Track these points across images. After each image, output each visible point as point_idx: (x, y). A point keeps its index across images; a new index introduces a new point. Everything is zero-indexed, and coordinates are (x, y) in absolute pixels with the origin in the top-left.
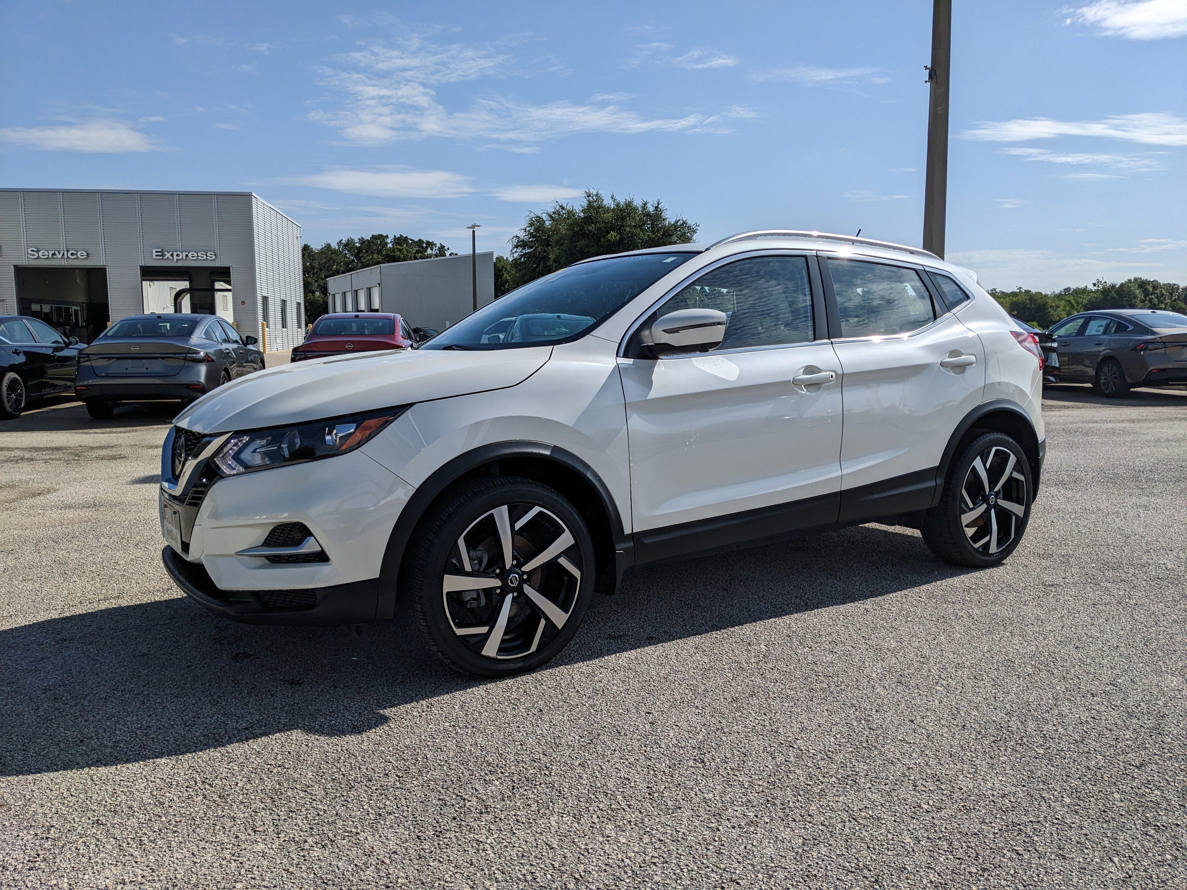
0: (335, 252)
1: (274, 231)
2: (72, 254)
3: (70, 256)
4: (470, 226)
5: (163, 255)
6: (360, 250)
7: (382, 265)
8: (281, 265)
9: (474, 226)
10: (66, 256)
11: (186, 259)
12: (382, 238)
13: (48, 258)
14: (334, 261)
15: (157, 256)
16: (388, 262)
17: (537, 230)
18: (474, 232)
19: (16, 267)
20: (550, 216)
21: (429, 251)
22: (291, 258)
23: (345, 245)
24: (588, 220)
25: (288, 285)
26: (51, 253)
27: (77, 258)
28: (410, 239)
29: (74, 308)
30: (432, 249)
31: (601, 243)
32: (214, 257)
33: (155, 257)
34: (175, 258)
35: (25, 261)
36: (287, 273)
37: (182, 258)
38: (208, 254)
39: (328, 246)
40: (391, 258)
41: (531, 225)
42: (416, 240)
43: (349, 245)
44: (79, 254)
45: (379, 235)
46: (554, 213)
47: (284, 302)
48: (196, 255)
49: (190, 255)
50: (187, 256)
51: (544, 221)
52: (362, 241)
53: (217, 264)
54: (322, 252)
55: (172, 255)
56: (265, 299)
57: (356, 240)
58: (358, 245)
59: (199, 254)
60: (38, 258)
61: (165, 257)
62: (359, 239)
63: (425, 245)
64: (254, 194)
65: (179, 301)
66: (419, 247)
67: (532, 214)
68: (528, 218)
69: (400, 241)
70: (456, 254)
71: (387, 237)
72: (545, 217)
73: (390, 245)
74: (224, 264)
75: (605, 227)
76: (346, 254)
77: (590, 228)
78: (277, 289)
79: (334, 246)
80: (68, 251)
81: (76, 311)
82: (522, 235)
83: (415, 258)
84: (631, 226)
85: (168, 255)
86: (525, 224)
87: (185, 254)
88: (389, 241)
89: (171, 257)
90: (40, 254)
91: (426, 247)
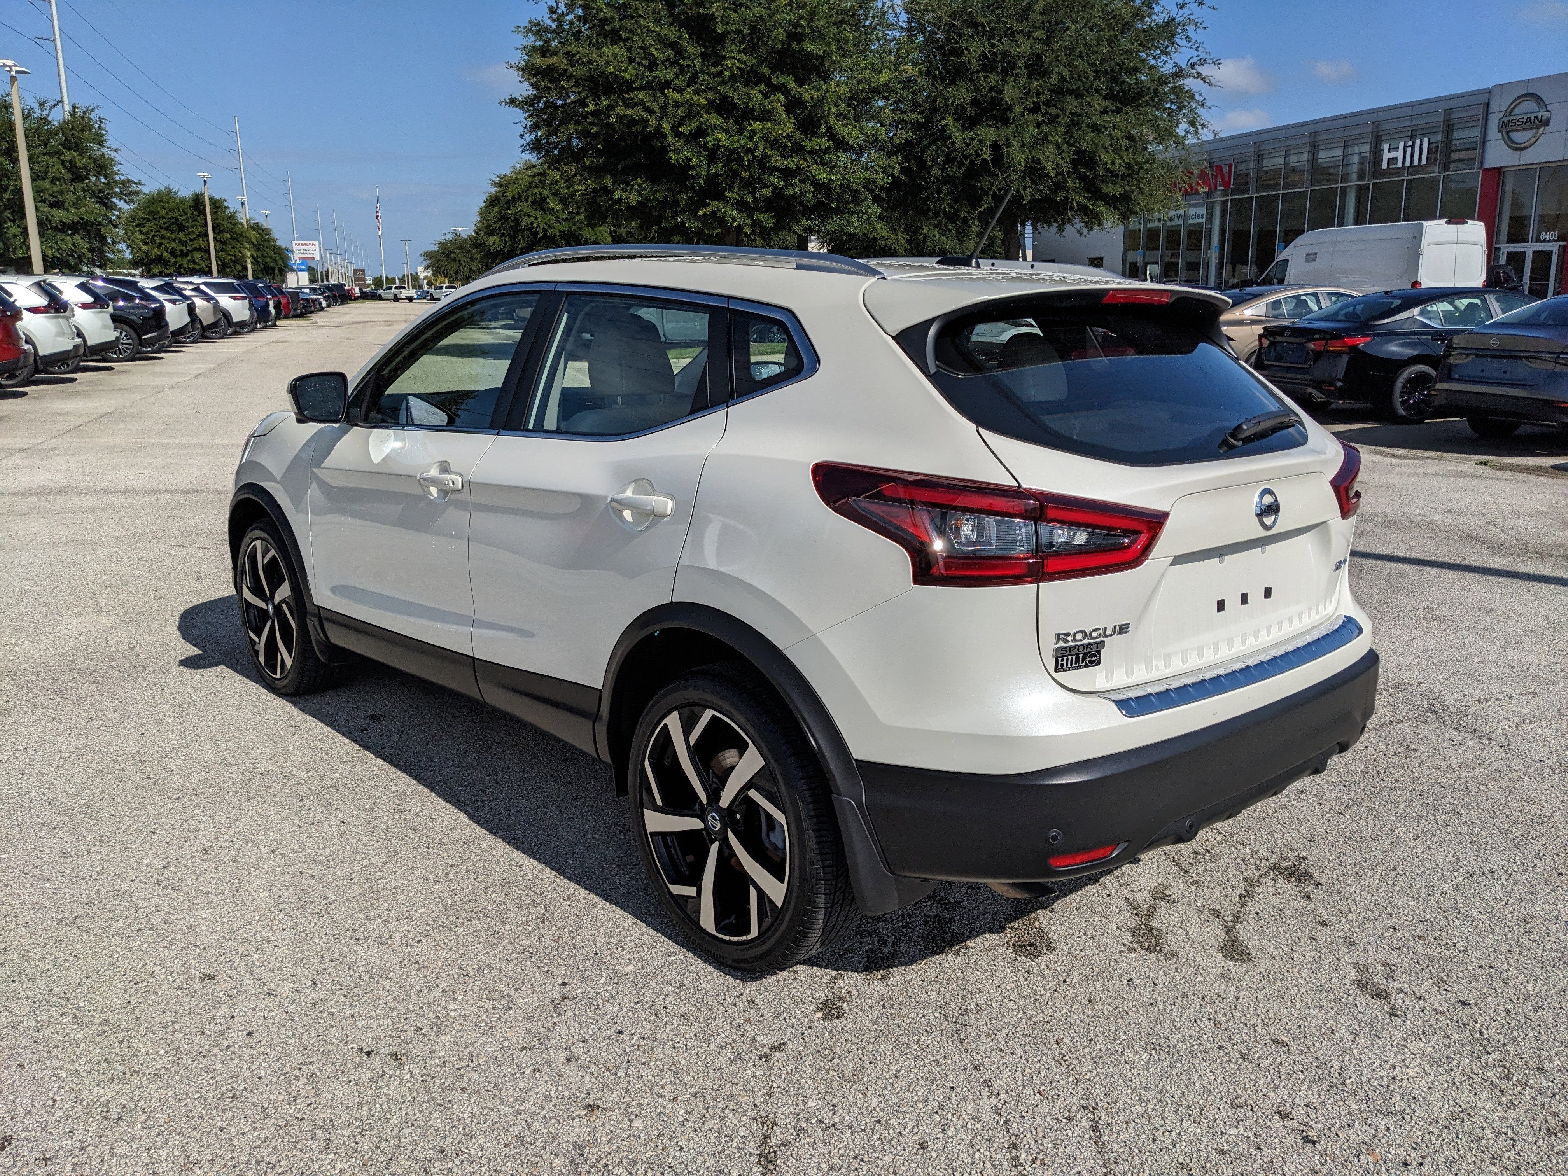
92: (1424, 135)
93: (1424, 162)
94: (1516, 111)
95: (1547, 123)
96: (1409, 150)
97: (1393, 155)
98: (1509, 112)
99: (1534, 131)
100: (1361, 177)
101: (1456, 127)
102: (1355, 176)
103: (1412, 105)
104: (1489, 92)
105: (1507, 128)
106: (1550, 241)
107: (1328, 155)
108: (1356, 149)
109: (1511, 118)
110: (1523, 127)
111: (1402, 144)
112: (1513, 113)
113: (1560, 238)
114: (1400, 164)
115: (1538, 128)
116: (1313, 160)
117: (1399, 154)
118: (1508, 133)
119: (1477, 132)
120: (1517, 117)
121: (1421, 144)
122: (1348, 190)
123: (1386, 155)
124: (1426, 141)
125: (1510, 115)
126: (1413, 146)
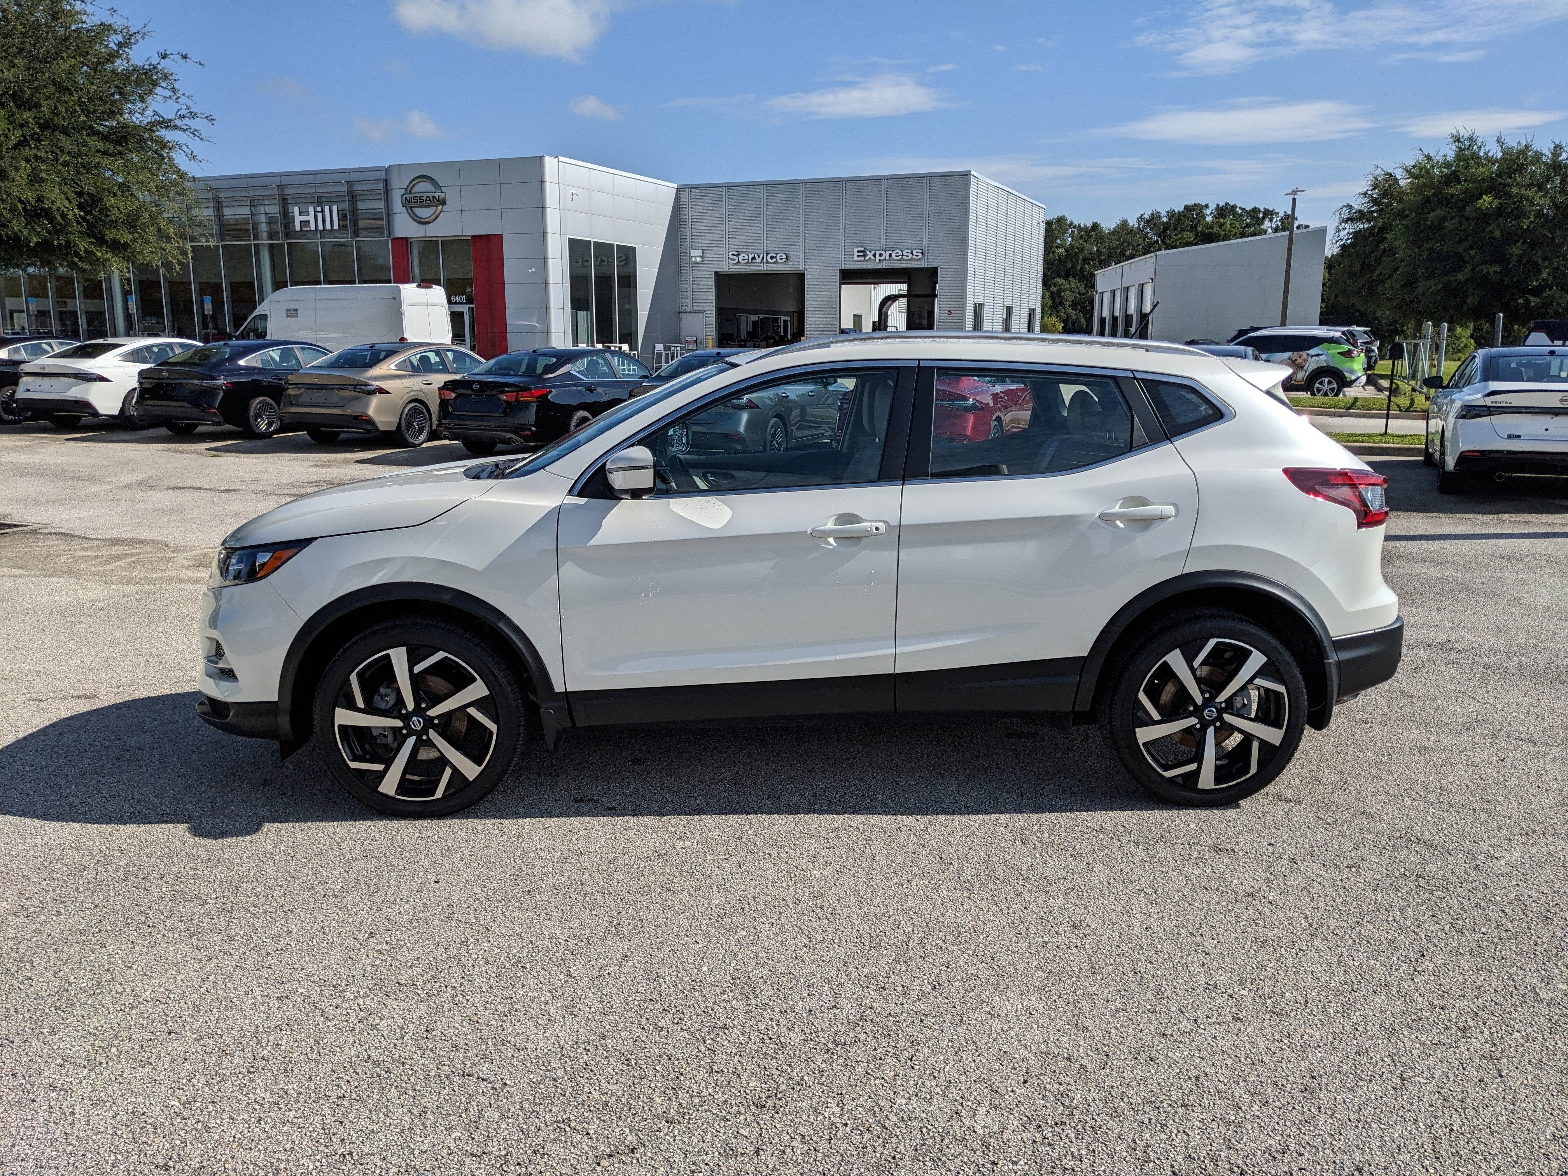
0: (1131, 231)
1: (1002, 217)
2: (772, 258)
3: (769, 260)
4: (1289, 192)
5: (865, 256)
6: (1166, 226)
7: (1158, 253)
8: (1009, 261)
9: (1295, 192)
10: (765, 260)
11: (889, 260)
12: (1199, 208)
13: (748, 263)
14: (1129, 243)
15: (858, 256)
16: (1204, 242)
17: (1384, 194)
18: (1294, 200)
19: (717, 273)
20: (1409, 172)
21: (1267, 223)
22: (1027, 250)
23: (1148, 222)
24: (1452, 178)
25: (1017, 286)
26: (751, 256)
27: (776, 262)
28: (1241, 208)
29: (784, 318)
30: (1271, 221)
31: (1466, 214)
32: (920, 255)
33: (856, 258)
34: (878, 257)
35: (727, 267)
36: (1017, 271)
37: (885, 259)
38: (914, 253)
39: (1124, 224)
40: (1208, 237)
41: (1375, 186)
42: (1249, 208)
43: (1152, 220)
44: (778, 257)
45: (1195, 205)
46: (1414, 167)
47: (1009, 309)
48: (900, 253)
49: (894, 255)
50: (890, 255)
51: (1397, 180)
52: (1171, 214)
53: (924, 264)
54: (1114, 232)
55: (874, 255)
56: (979, 309)
57: (1164, 213)
58: (1165, 220)
59: (904, 253)
60: (738, 263)
61: (867, 258)
62: (1168, 212)
63: (1261, 215)
64: (973, 173)
65: (884, 310)
66: (1253, 218)
67: (1379, 170)
68: (1371, 177)
69: (1225, 211)
70: (1307, 227)
71: (1207, 206)
72: (1399, 174)
73: (1209, 219)
74: (931, 265)
75: (1477, 188)
76: (1147, 233)
77: (1453, 190)
78: (999, 292)
79: (1133, 222)
80: (767, 254)
81: (785, 322)
82: (1359, 204)
83: (1243, 235)
84: (1520, 186)
85: (870, 255)
86: (1364, 186)
87: (888, 253)
88: (1208, 212)
89: (873, 258)
90: (741, 257)
91: (1264, 218)
92: (335, 202)
93: (336, 227)
94: (416, 189)
95: (443, 203)
96: (319, 215)
97: (304, 218)
98: (409, 190)
99: (434, 209)
100: (271, 236)
101: (358, 198)
102: (265, 235)
103: (315, 173)
104: (387, 170)
105: (410, 203)
106: (460, 303)
107: (235, 212)
108: (262, 209)
109: (412, 196)
110: (422, 204)
111: (311, 209)
112: (413, 191)
113: (469, 301)
114: (313, 227)
115: (437, 206)
116: (219, 216)
117: (311, 218)
118: (411, 208)
119: (381, 204)
120: (418, 195)
121: (331, 211)
122: (261, 247)
123: (298, 218)
124: (335, 208)
125: (410, 193)
126: (323, 211)
